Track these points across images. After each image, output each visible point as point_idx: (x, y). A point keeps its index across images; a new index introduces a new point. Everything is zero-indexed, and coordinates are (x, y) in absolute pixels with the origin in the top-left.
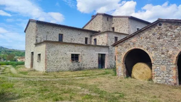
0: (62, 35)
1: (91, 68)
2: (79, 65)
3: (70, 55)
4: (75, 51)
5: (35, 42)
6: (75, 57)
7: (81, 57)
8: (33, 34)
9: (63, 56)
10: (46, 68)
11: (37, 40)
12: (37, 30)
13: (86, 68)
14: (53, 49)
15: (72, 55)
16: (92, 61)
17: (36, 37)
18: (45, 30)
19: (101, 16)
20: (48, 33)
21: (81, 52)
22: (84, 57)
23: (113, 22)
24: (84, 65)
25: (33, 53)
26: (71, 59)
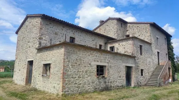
0: (74, 38)
1: (118, 86)
2: (105, 82)
3: (96, 67)
4: (101, 62)
5: (37, 46)
6: (100, 70)
7: (108, 70)
8: (36, 33)
9: (87, 68)
11: (40, 43)
12: (41, 29)
13: (114, 87)
14: (74, 57)
15: (98, 66)
16: (120, 77)
17: (40, 39)
18: (53, 29)
19: (115, 21)
21: (108, 63)
22: (111, 71)
24: (111, 82)
26: (96, 73)
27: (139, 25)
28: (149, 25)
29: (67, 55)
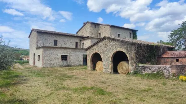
0: (57, 40)
1: (77, 65)
2: (67, 63)
4: (64, 53)
5: (36, 46)
6: (64, 58)
7: (69, 57)
8: (35, 40)
9: (55, 57)
10: (43, 64)
11: (37, 45)
12: (37, 38)
13: (73, 65)
14: (48, 52)
15: (62, 56)
16: (78, 60)
17: (37, 43)
18: (43, 37)
19: (90, 24)
20: (45, 39)
21: (69, 54)
22: (71, 58)
23: (100, 29)
24: (71, 63)
25: (35, 54)
26: (61, 59)
27: (105, 26)
28: (109, 26)
29: (44, 52)
